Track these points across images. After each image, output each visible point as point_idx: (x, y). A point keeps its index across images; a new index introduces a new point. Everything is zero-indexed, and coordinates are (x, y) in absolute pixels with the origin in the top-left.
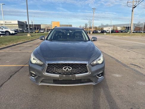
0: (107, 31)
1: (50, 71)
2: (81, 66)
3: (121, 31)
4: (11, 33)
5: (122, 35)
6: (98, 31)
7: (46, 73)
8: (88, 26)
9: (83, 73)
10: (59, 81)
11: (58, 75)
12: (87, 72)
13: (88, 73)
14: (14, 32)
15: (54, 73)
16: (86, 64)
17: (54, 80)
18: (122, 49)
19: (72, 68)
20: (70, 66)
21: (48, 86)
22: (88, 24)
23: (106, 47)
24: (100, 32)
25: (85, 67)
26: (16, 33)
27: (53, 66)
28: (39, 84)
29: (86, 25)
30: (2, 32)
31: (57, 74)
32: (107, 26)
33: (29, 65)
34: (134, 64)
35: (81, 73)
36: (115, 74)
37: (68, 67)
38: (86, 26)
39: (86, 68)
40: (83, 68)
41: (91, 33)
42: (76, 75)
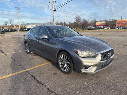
8: (9, 24)
11: (106, 61)
22: (9, 22)
24: (26, 29)
29: (6, 23)
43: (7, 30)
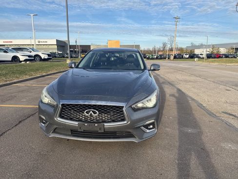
0: (201, 56)
1: (66, 115)
2: (115, 109)
3: (225, 55)
4: (43, 58)
5: (225, 62)
6: (184, 56)
7: (59, 119)
8: (168, 47)
9: (117, 122)
10: (78, 132)
11: (77, 123)
12: (123, 120)
13: (126, 122)
14: (46, 57)
15: (71, 119)
16: (123, 107)
17: (71, 131)
18: (218, 85)
19: (99, 113)
20: (97, 110)
21: (68, 140)
22: (168, 42)
23: (190, 81)
24: (188, 56)
25: (121, 112)
26: (51, 59)
27: (70, 107)
28: (50, 135)
29: (165, 45)
30: (29, 56)
31: (77, 121)
32: (201, 46)
33: (39, 106)
34: (229, 112)
35: (114, 121)
36: (187, 127)
37: (93, 111)
38: (164, 47)
39: (123, 114)
40: (118, 113)
41: (172, 57)
42: (105, 124)
43: (155, 57)
